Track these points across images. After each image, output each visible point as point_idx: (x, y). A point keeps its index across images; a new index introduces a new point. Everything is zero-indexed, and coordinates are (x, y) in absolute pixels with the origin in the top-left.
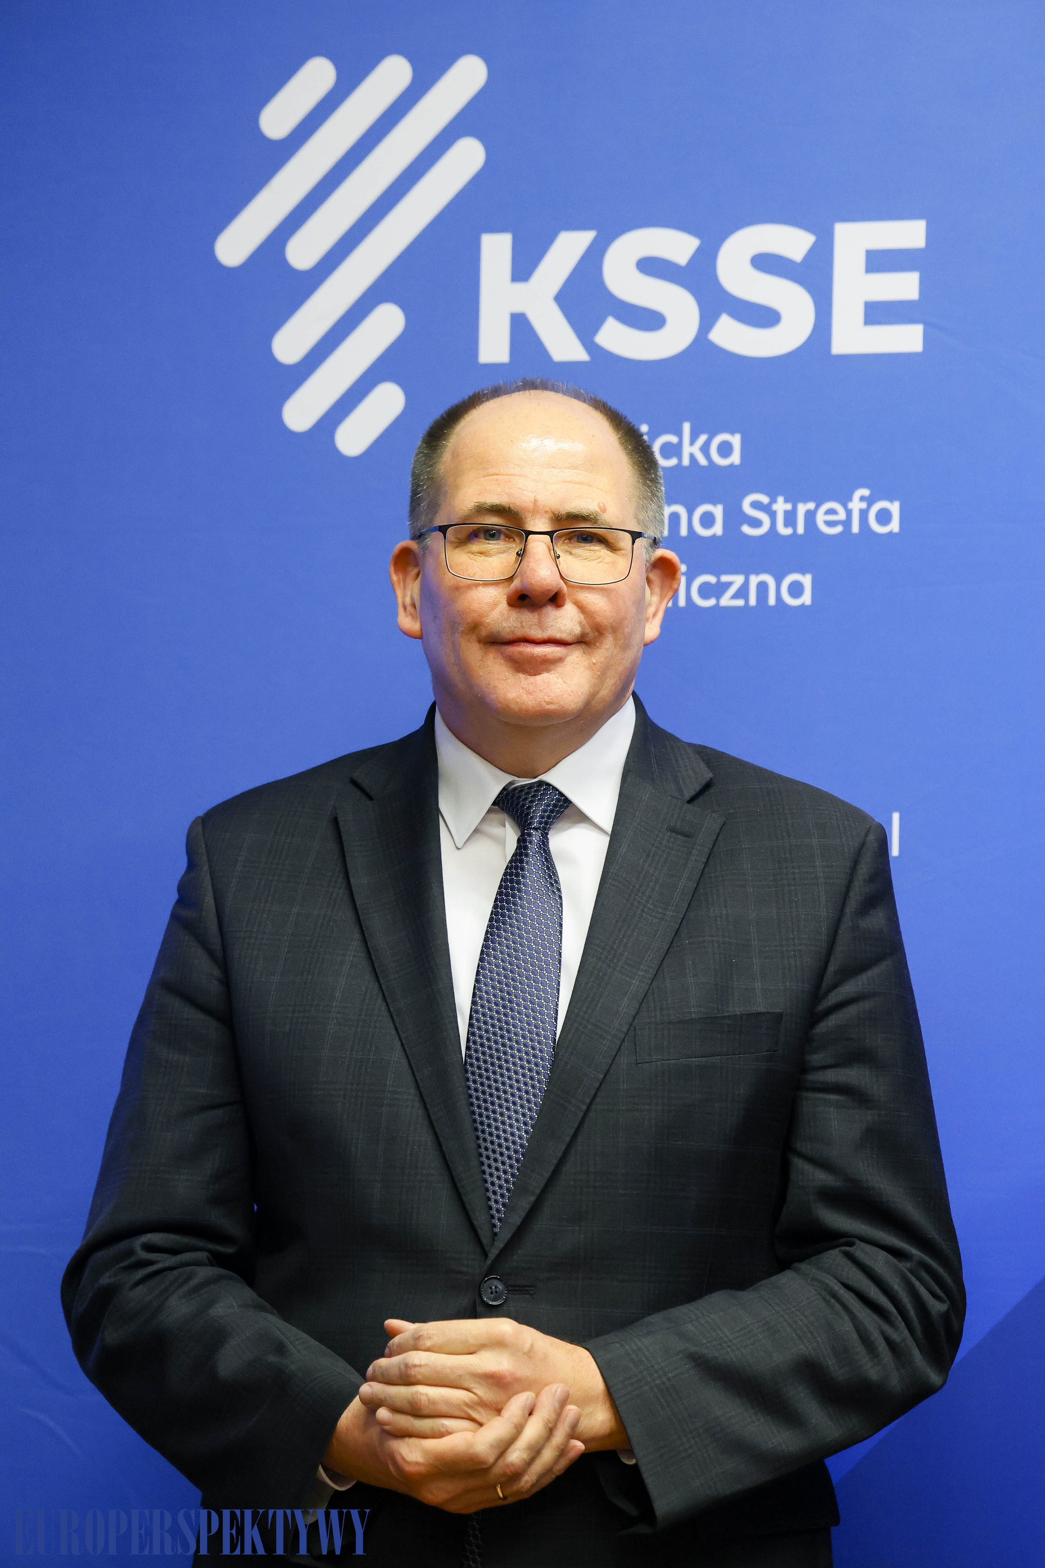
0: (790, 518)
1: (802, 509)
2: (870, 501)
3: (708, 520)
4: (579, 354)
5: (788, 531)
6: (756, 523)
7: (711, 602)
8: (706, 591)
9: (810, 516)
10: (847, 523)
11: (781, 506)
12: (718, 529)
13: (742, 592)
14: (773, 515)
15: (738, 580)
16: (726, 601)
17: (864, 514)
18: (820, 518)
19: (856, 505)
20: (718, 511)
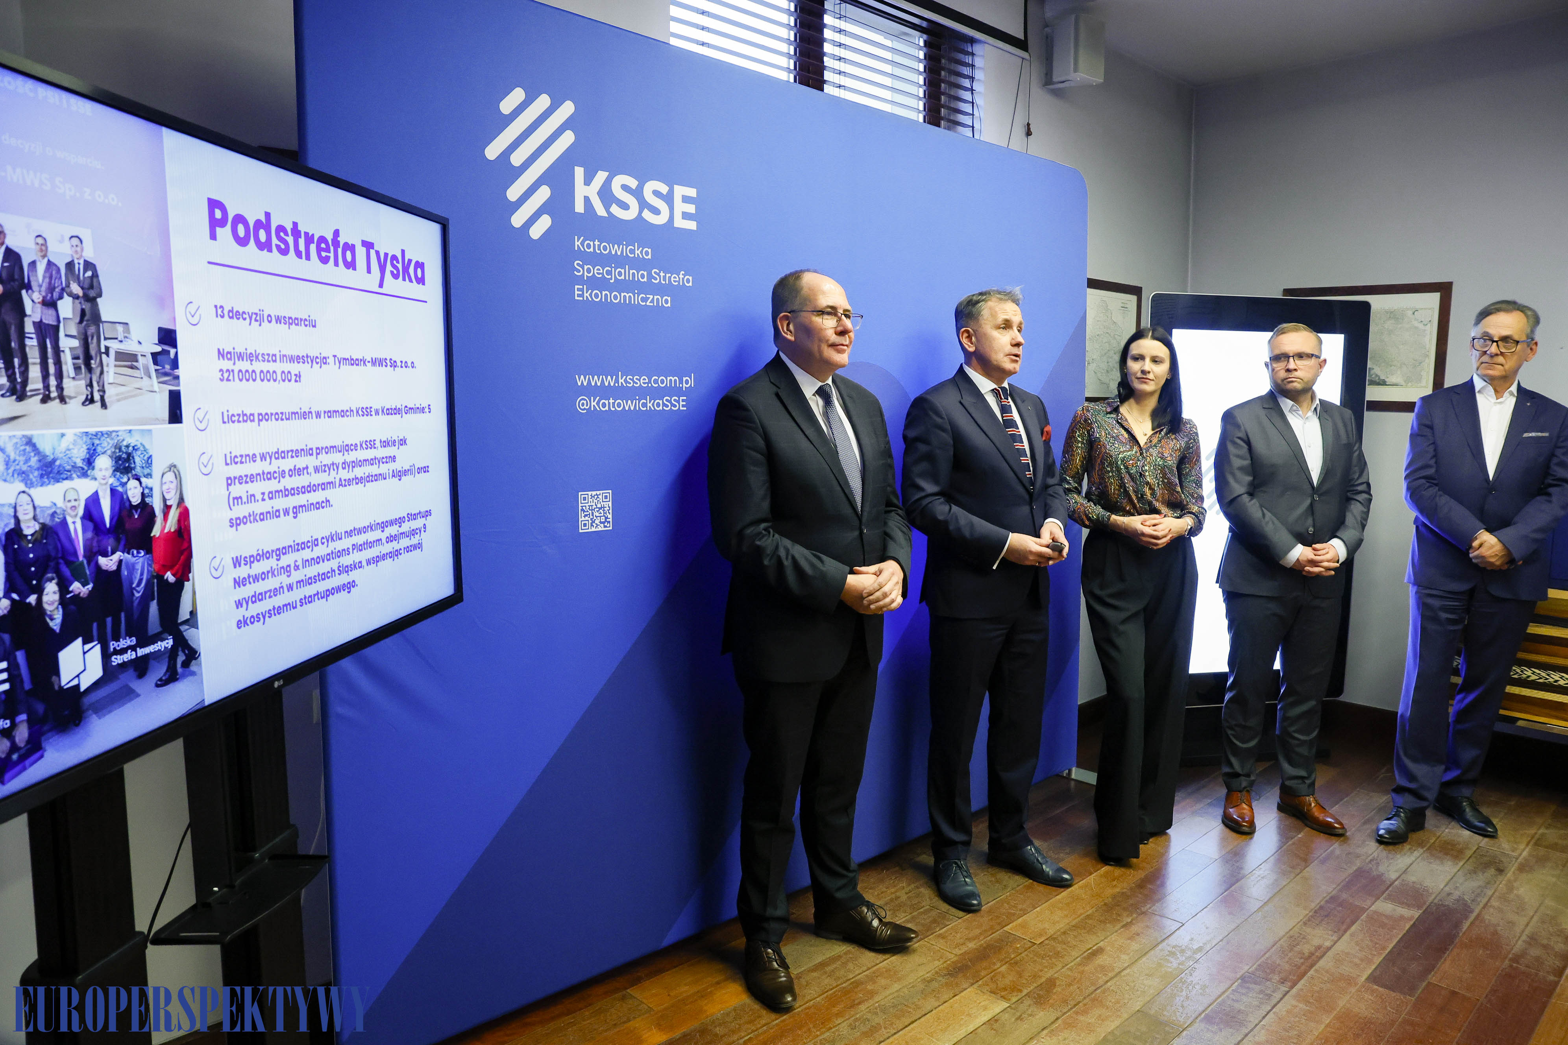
0: (665, 277)
1: (668, 275)
2: (684, 275)
3: (643, 276)
4: (605, 214)
5: (664, 282)
6: (656, 279)
7: (644, 304)
8: (643, 300)
9: (670, 278)
10: (679, 282)
11: (662, 274)
12: (645, 279)
13: (652, 301)
14: (660, 277)
15: (651, 297)
16: (648, 303)
17: (683, 279)
18: (672, 279)
19: (681, 276)
20: (645, 273)
